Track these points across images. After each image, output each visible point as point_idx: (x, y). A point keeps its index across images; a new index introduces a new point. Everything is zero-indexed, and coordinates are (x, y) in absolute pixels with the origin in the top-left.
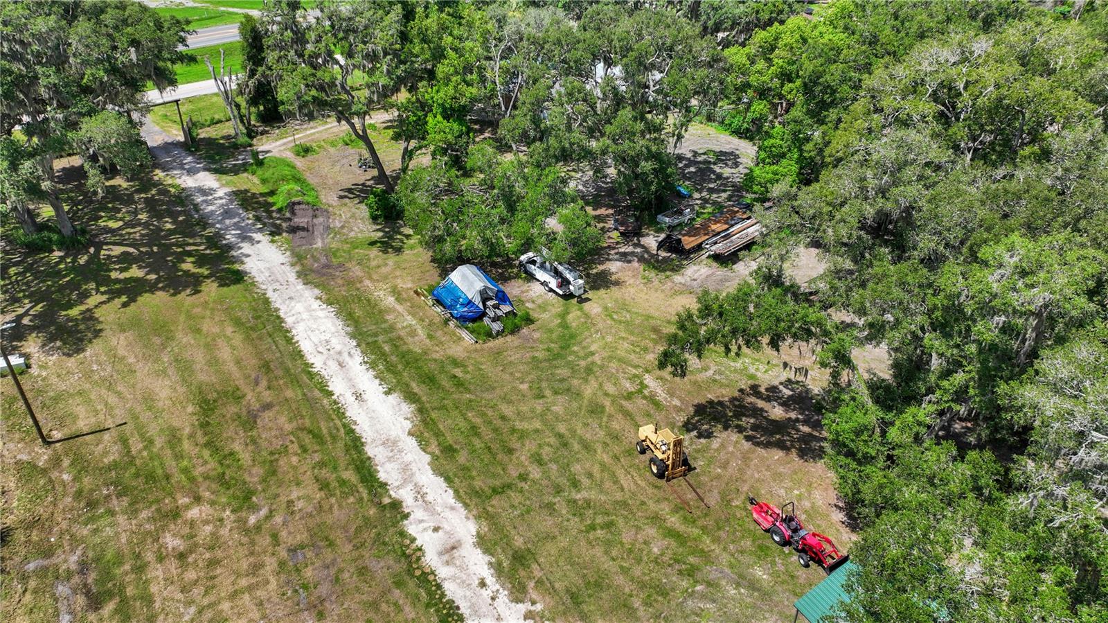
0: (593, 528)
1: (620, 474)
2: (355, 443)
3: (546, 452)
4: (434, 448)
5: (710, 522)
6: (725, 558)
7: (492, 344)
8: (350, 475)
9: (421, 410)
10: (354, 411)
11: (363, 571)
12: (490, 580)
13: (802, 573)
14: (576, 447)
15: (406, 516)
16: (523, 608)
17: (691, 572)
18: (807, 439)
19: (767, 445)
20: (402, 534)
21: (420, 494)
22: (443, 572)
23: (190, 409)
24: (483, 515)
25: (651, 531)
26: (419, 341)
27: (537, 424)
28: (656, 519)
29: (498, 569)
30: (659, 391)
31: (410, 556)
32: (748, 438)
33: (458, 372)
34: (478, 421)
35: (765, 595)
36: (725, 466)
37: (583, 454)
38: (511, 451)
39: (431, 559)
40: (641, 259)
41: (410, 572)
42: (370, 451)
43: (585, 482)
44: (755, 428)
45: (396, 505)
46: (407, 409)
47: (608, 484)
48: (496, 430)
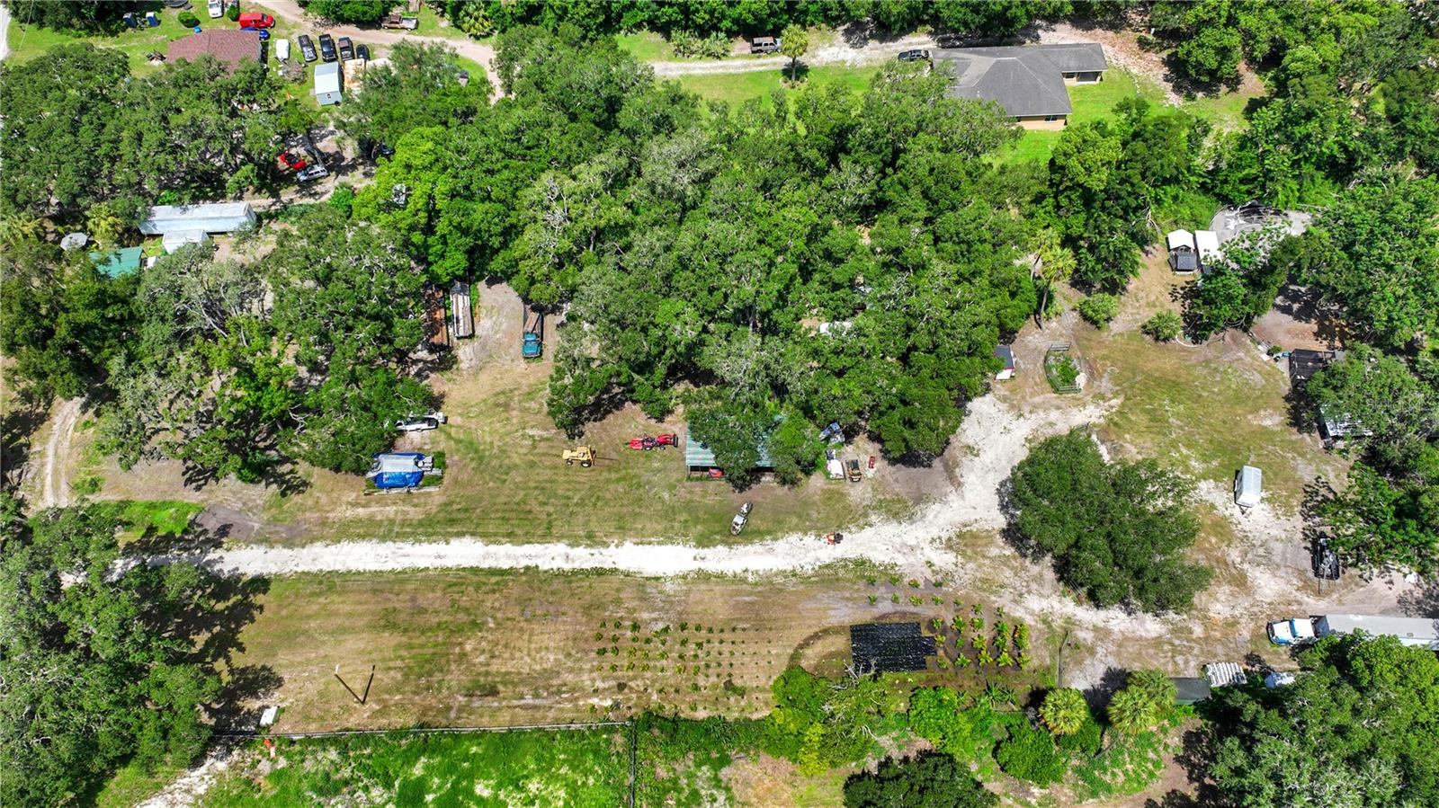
0: (595, 505)
1: (575, 479)
2: (475, 570)
3: (541, 498)
4: (503, 540)
5: (623, 464)
6: (642, 471)
7: (446, 481)
8: (494, 579)
9: (473, 534)
10: (450, 563)
11: (553, 593)
12: (593, 551)
13: (665, 452)
14: (548, 485)
15: (537, 567)
16: (613, 546)
17: (639, 485)
18: (611, 399)
19: (603, 417)
20: (546, 572)
21: (529, 557)
22: (577, 565)
23: (386, 634)
24: (560, 538)
25: (611, 487)
26: (415, 514)
27: (522, 493)
28: (608, 481)
29: (588, 546)
30: (540, 433)
31: (560, 574)
32: (595, 420)
33: (455, 507)
34: (499, 515)
35: (665, 469)
36: (602, 440)
37: (555, 486)
38: (530, 512)
39: (567, 567)
40: (432, 370)
41: (567, 576)
42: (485, 565)
43: (570, 493)
44: (591, 413)
45: (527, 568)
46: (467, 540)
47: (578, 486)
48: (512, 511)
